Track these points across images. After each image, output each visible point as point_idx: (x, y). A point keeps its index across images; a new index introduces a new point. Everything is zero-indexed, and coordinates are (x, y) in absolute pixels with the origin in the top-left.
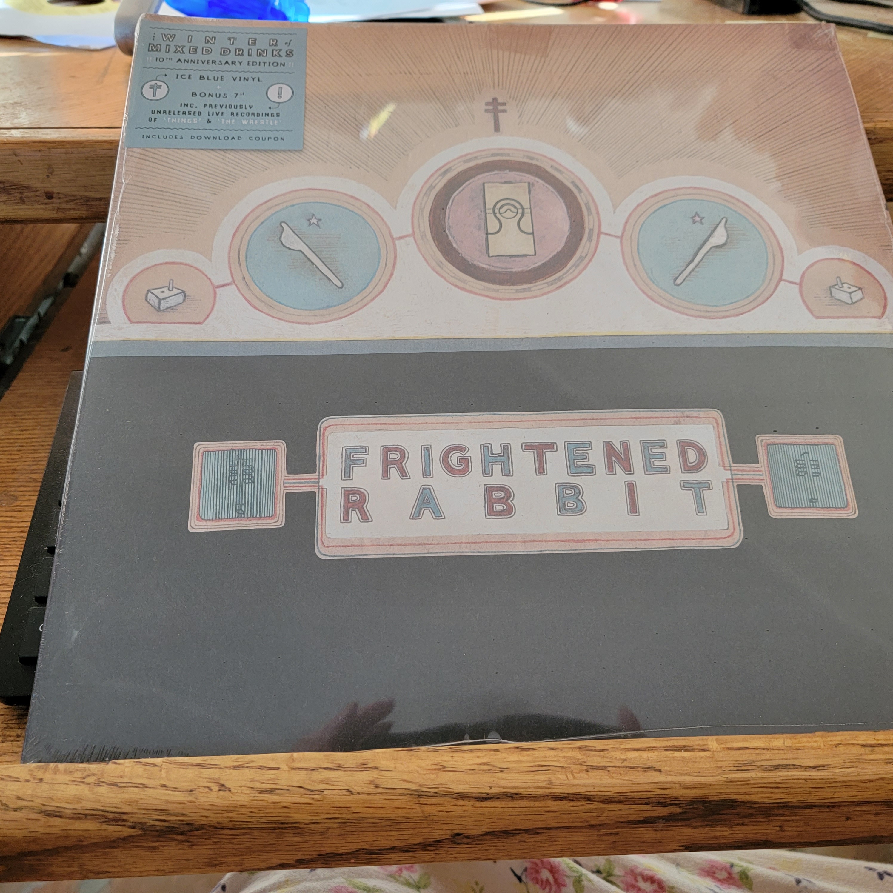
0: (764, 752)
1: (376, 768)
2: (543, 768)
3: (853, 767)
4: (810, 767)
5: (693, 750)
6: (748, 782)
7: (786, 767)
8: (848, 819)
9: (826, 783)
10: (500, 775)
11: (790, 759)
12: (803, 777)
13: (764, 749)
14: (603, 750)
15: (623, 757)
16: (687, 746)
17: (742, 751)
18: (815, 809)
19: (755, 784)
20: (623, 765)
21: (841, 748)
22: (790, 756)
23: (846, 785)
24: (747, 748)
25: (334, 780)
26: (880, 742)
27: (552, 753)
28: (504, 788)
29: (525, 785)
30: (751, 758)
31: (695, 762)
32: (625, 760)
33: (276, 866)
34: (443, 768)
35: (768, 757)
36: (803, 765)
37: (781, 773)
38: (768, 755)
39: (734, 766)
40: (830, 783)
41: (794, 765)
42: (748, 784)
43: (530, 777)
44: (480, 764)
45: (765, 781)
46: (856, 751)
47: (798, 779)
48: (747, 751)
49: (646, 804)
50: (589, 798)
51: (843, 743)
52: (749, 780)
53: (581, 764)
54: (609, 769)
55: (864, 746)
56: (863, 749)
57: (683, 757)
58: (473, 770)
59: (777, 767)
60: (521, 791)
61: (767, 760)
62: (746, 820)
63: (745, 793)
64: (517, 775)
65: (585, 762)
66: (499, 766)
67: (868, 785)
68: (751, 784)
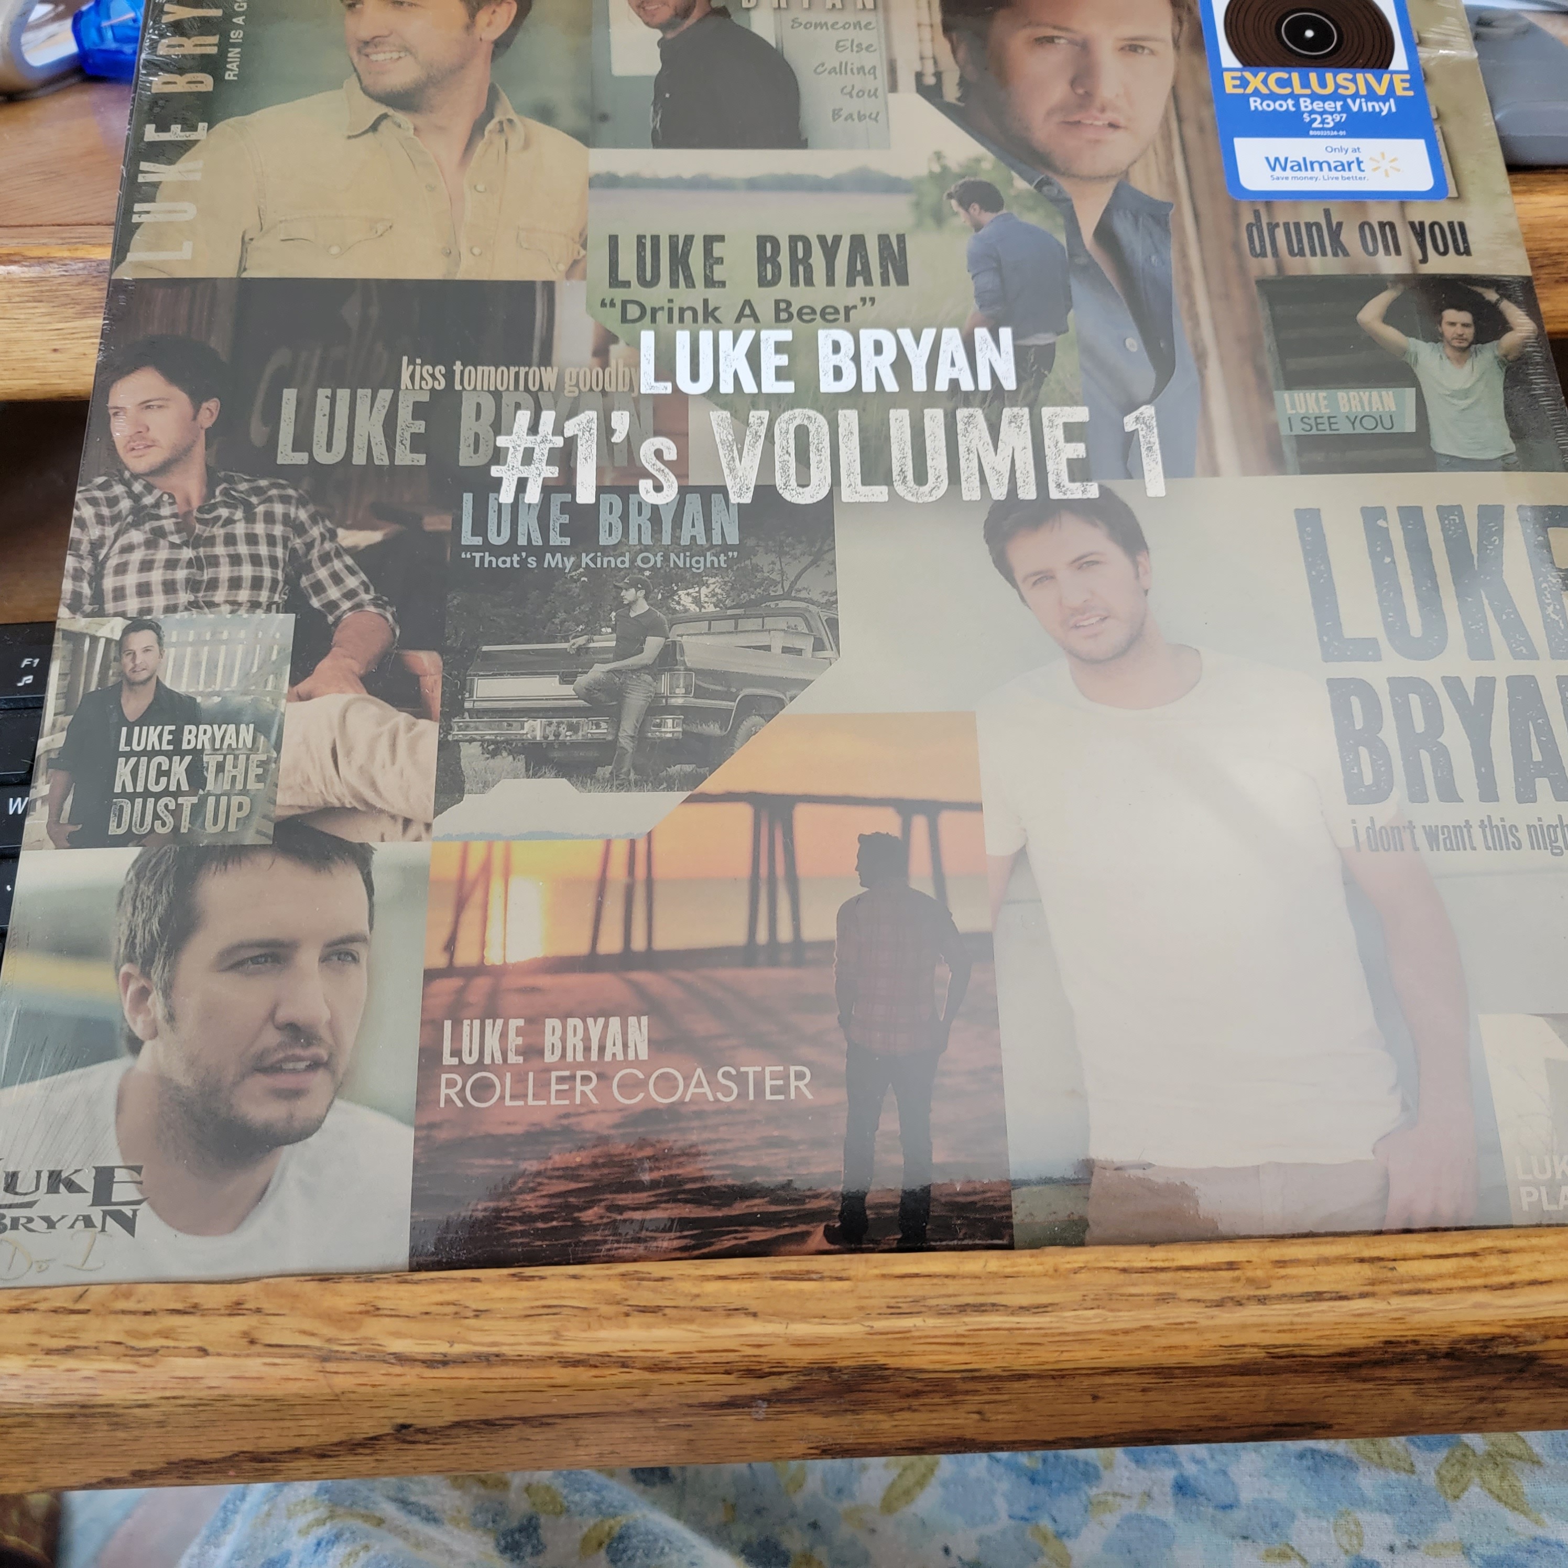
0: (946, 1281)
1: (258, 1311)
2: (551, 1310)
3: (1098, 1307)
4: (1021, 1308)
5: (822, 1279)
6: (908, 1335)
7: (980, 1309)
8: (1095, 1398)
9: (1046, 1335)
10: (472, 1322)
11: (989, 1294)
12: (1007, 1326)
13: (947, 1276)
14: (663, 1279)
15: (695, 1291)
16: (813, 1272)
17: (907, 1280)
18: (1031, 1382)
19: (920, 1337)
20: (693, 1304)
21: (1082, 1277)
22: (991, 1287)
23: (1082, 1339)
24: (917, 1276)
25: (180, 1330)
26: (1154, 1264)
27: (573, 1284)
28: (475, 1344)
29: (512, 1340)
30: (920, 1293)
31: (821, 1299)
32: (698, 1296)
33: (99, 1483)
34: (374, 1311)
35: (951, 1290)
36: (1008, 1304)
37: (967, 1319)
38: (952, 1287)
39: (889, 1307)
40: (1053, 1335)
41: (994, 1305)
42: (908, 1338)
43: (525, 1325)
44: (442, 1304)
45: (938, 1333)
46: (1108, 1279)
47: (997, 1329)
48: (916, 1281)
49: (728, 1373)
50: (624, 1363)
51: (1089, 1265)
52: (910, 1331)
53: (618, 1303)
54: (667, 1311)
55: (1124, 1270)
56: (1122, 1277)
57: (801, 1291)
58: (427, 1313)
59: (963, 1309)
60: (505, 1350)
61: (950, 1296)
62: (915, 1402)
63: (902, 1354)
64: (503, 1322)
65: (626, 1300)
66: (474, 1306)
67: (1121, 1338)
68: (913, 1337)
